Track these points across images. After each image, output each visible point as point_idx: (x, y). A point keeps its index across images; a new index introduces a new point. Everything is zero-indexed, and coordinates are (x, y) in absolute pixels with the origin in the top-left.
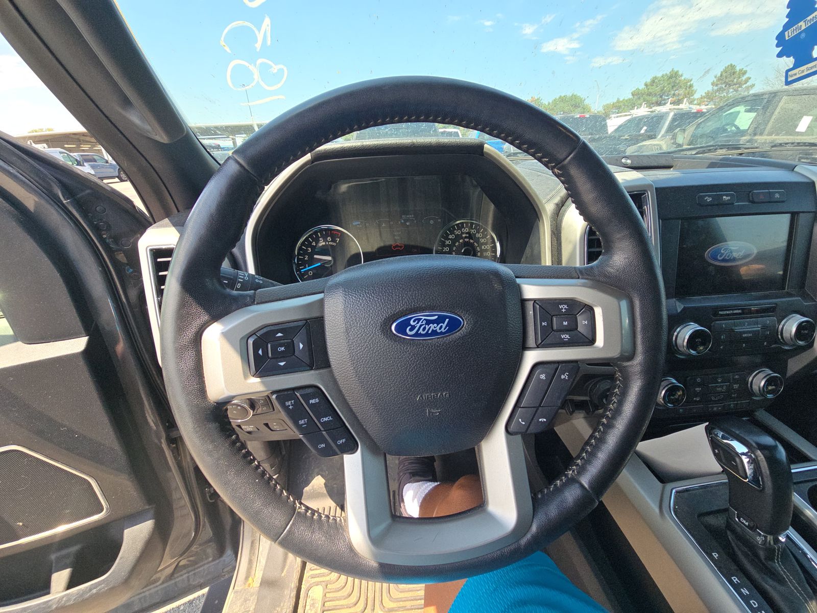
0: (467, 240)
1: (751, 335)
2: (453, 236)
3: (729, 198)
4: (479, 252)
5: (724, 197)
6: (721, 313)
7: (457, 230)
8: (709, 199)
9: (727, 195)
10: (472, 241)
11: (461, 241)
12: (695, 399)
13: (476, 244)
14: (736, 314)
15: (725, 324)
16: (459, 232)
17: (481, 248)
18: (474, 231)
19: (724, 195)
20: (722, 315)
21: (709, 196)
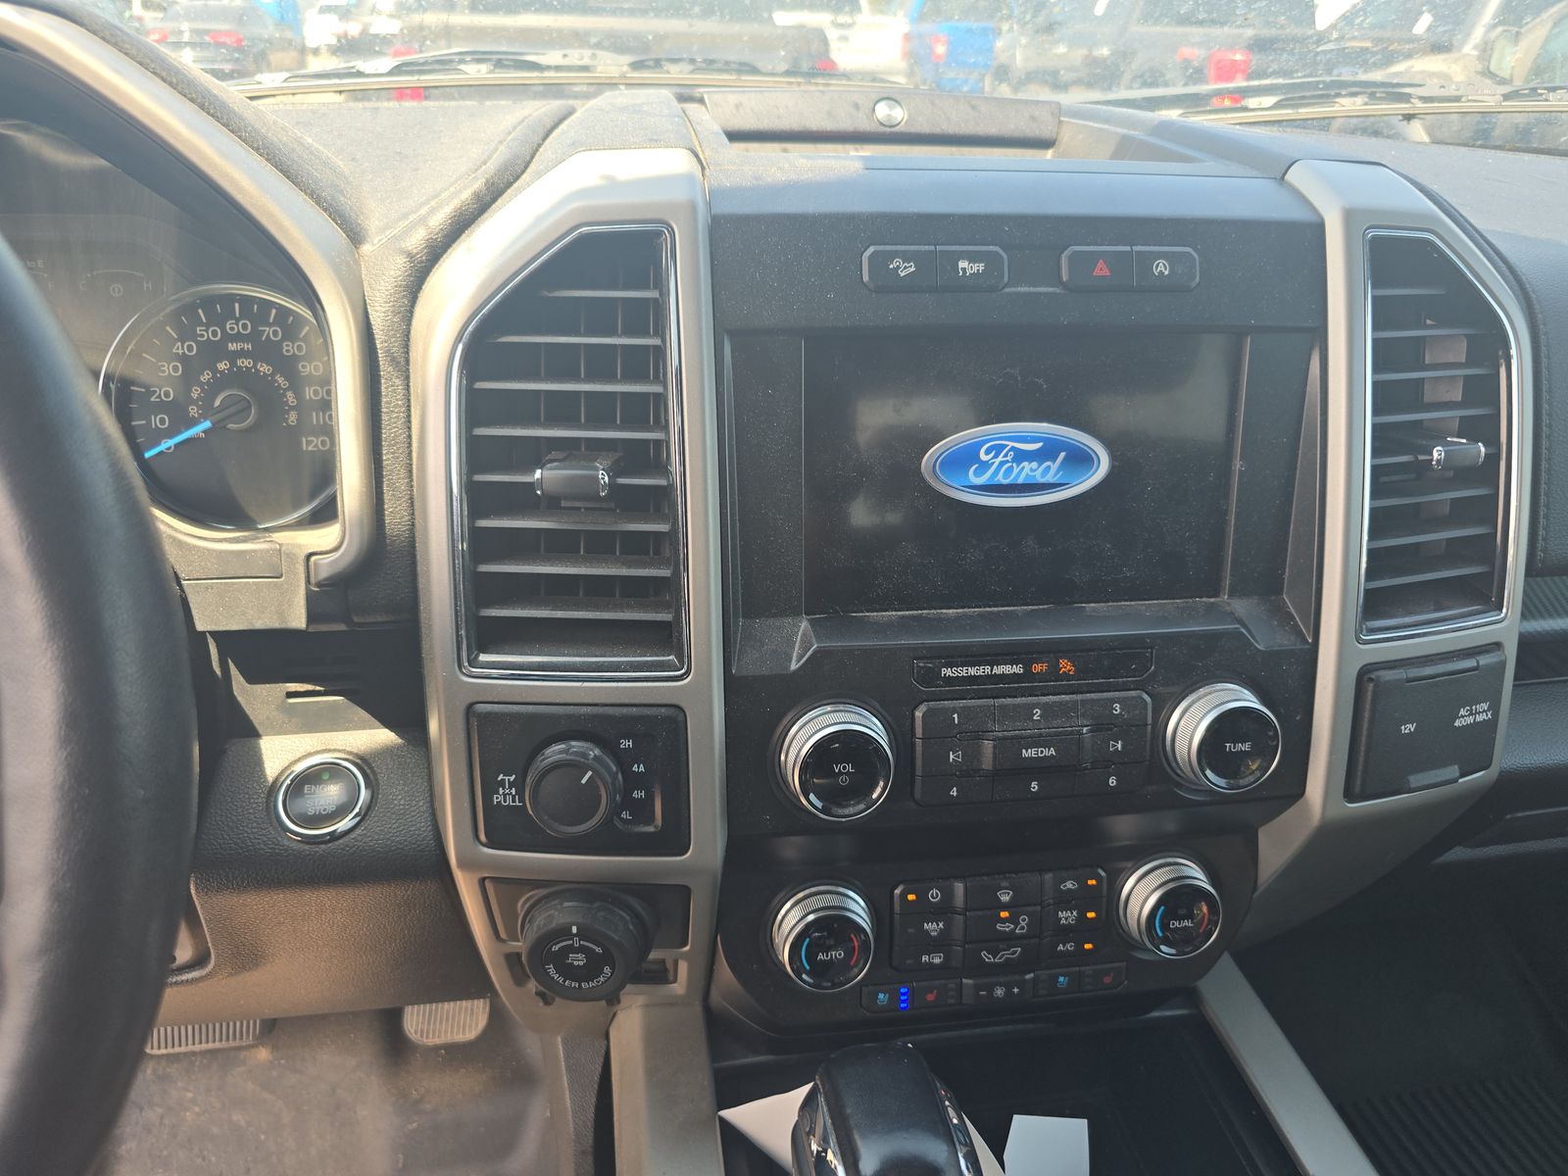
0: (245, 363)
1: (1052, 751)
2: (190, 348)
3: (979, 267)
4: (292, 408)
5: (962, 264)
6: (947, 672)
7: (208, 326)
8: (906, 269)
9: (972, 258)
10: (264, 368)
11: (222, 366)
12: (925, 958)
13: (280, 380)
14: (1003, 678)
15: (962, 711)
16: (215, 333)
17: (298, 395)
18: (275, 333)
19: (962, 255)
20: (949, 680)
21: (906, 257)
